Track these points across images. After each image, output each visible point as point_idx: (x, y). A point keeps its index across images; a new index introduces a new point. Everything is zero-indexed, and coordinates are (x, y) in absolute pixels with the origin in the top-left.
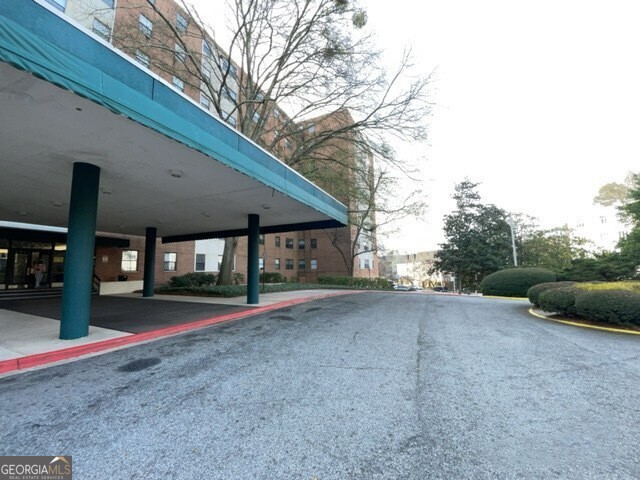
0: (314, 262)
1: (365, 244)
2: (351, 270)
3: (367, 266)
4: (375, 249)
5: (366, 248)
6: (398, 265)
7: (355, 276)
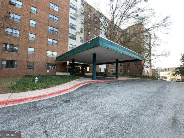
0: (128, 70)
1: (147, 65)
2: (141, 73)
3: (147, 72)
4: (151, 67)
5: (147, 66)
6: (161, 72)
7: (143, 75)
